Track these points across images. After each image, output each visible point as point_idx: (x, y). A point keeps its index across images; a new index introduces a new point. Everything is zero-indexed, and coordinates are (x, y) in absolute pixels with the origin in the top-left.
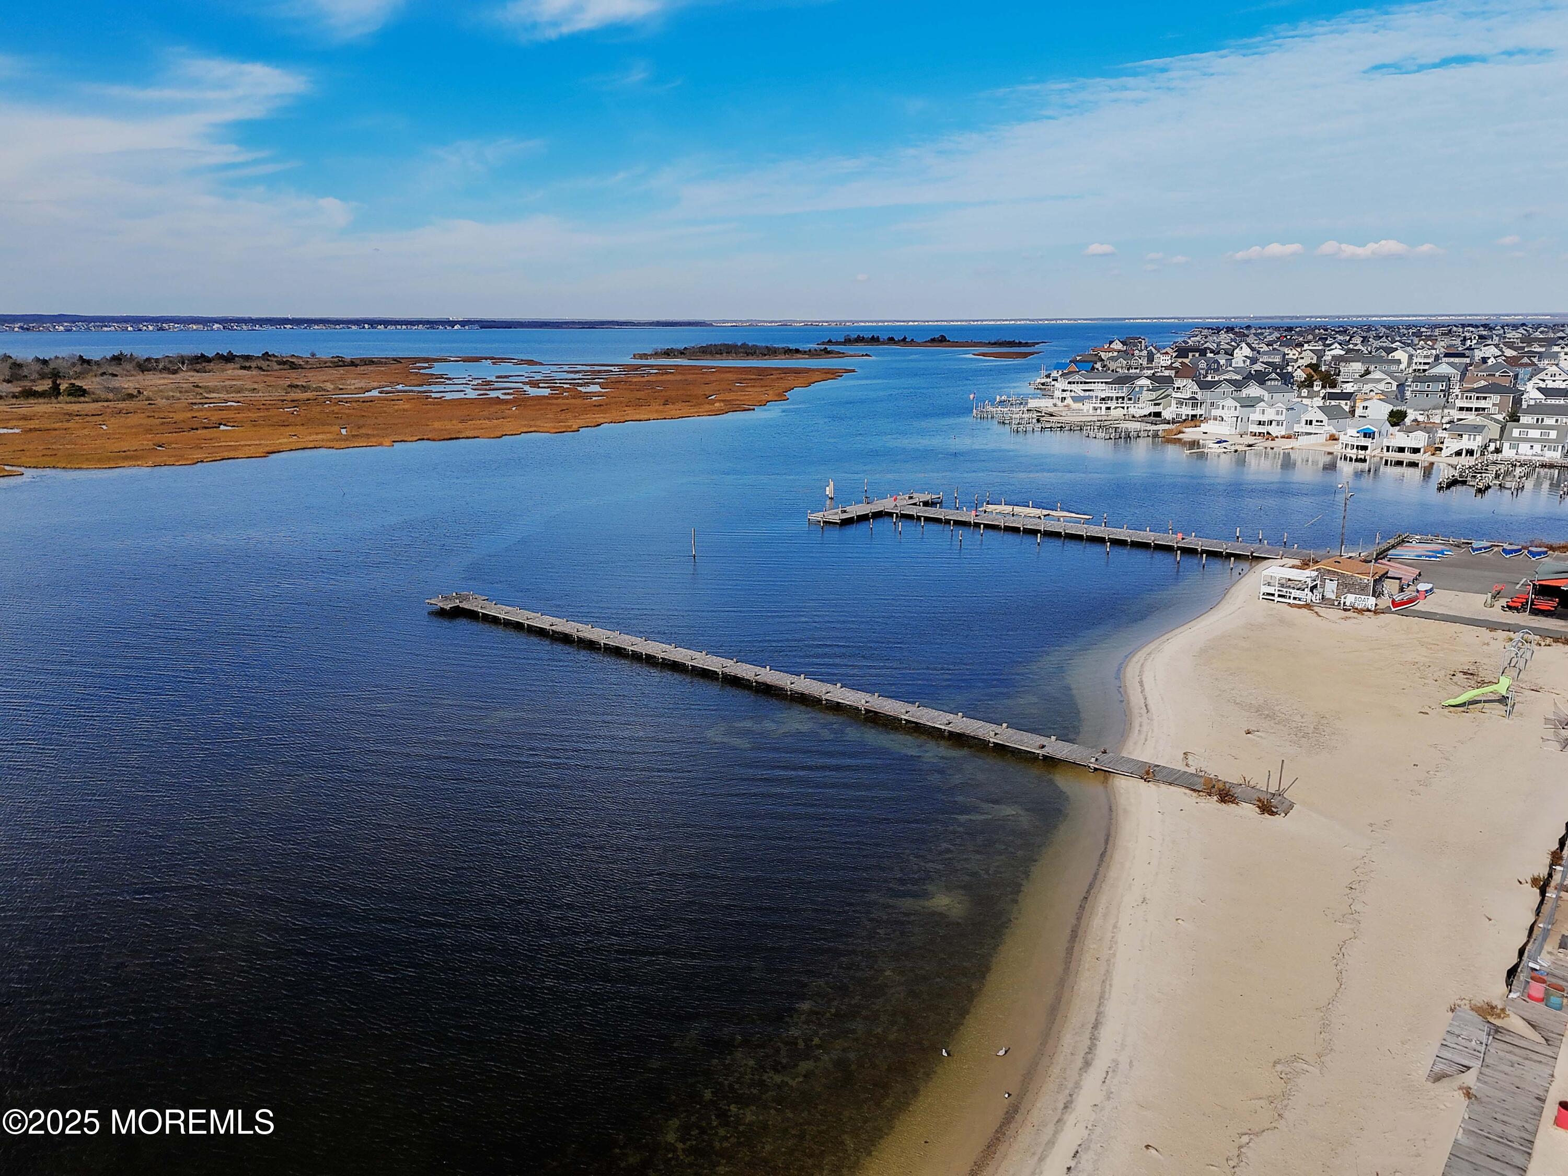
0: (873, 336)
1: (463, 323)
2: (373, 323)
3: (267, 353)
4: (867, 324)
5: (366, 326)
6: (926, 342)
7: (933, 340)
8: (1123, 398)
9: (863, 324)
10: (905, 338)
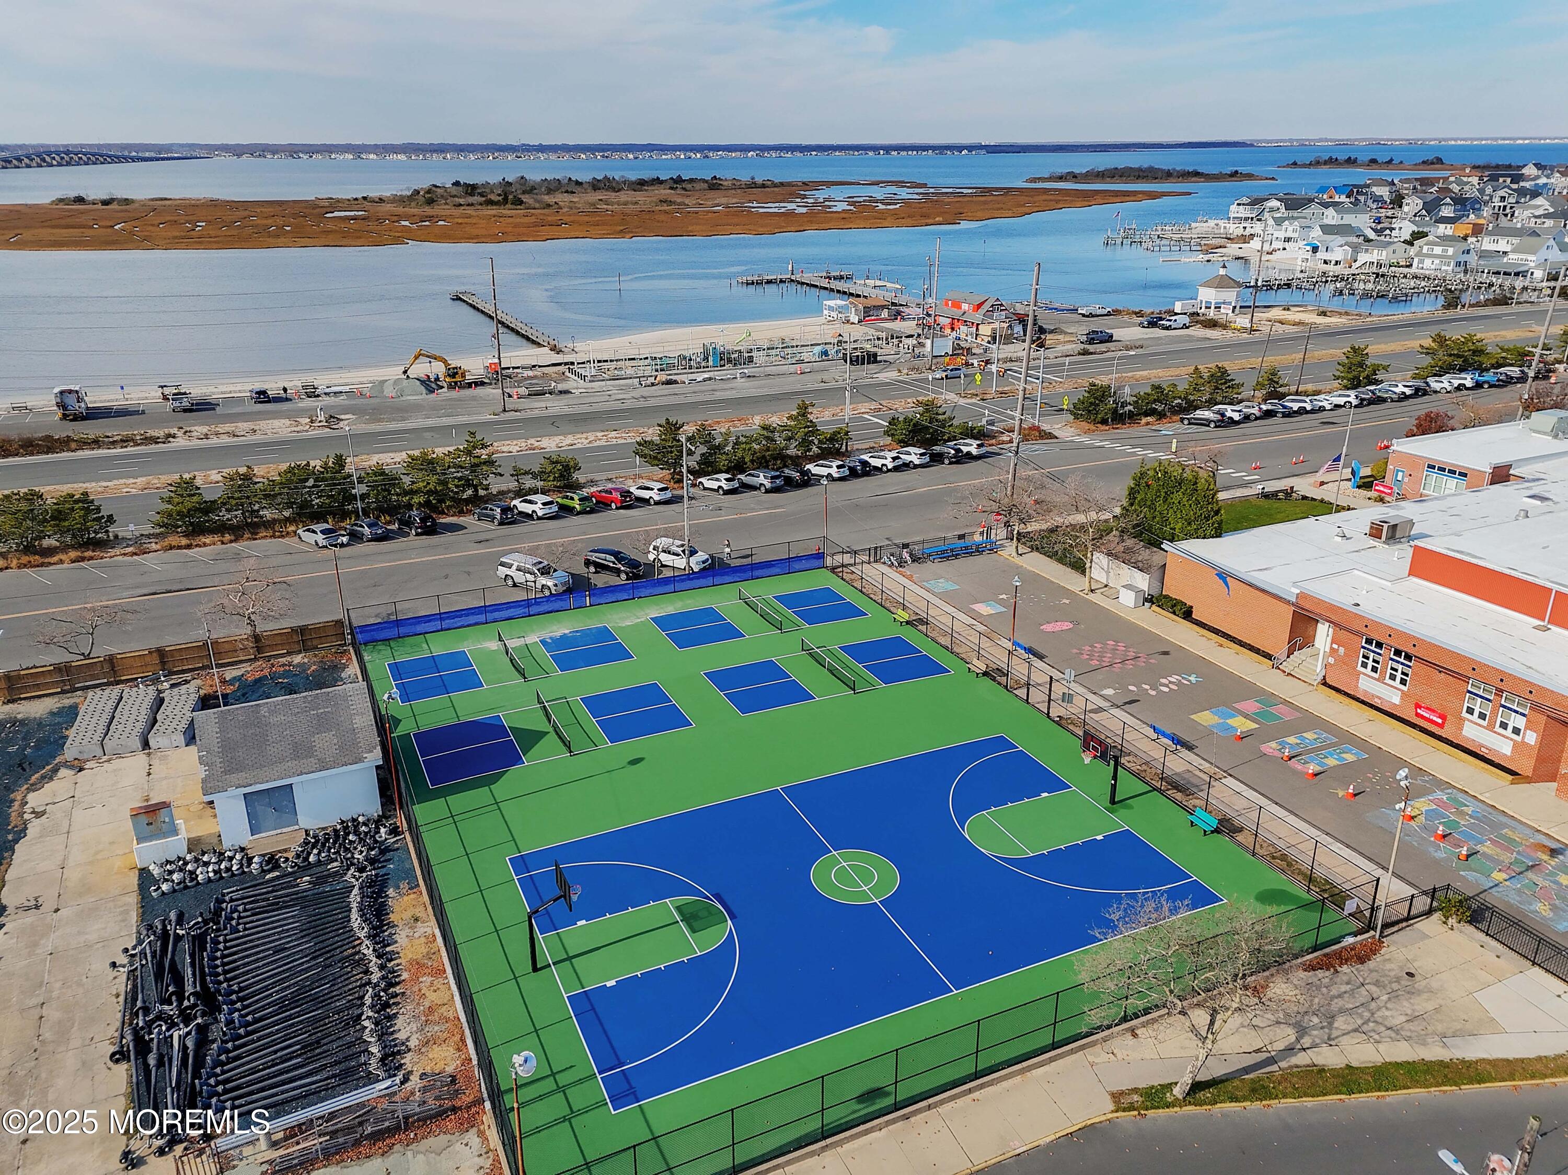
0: (1350, 158)
1: (970, 148)
2: (888, 149)
3: (715, 177)
4: (1459, 142)
5: (882, 152)
6: (1416, 165)
7: (1424, 162)
8: (1252, 219)
9: (1453, 143)
10: (1391, 160)
